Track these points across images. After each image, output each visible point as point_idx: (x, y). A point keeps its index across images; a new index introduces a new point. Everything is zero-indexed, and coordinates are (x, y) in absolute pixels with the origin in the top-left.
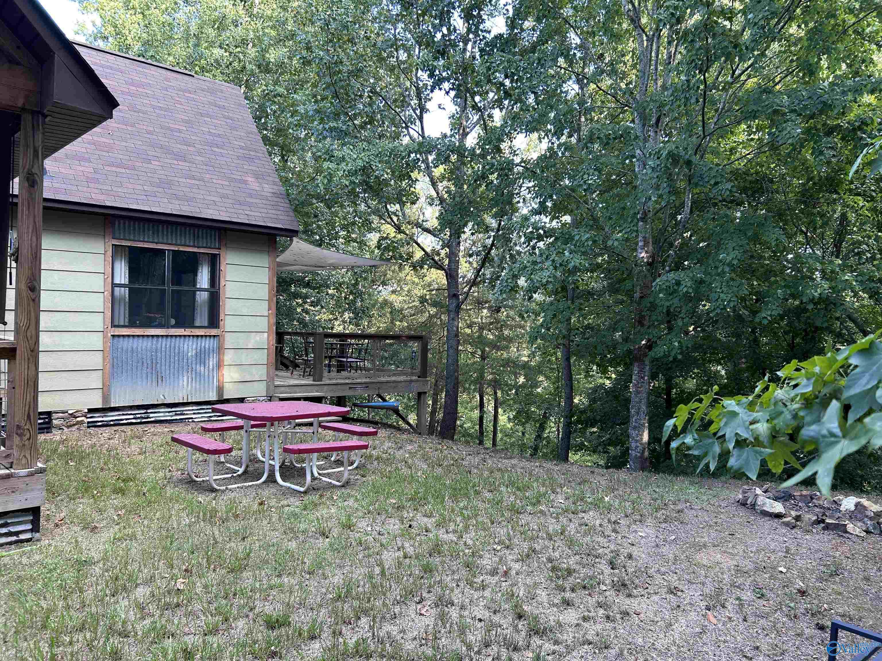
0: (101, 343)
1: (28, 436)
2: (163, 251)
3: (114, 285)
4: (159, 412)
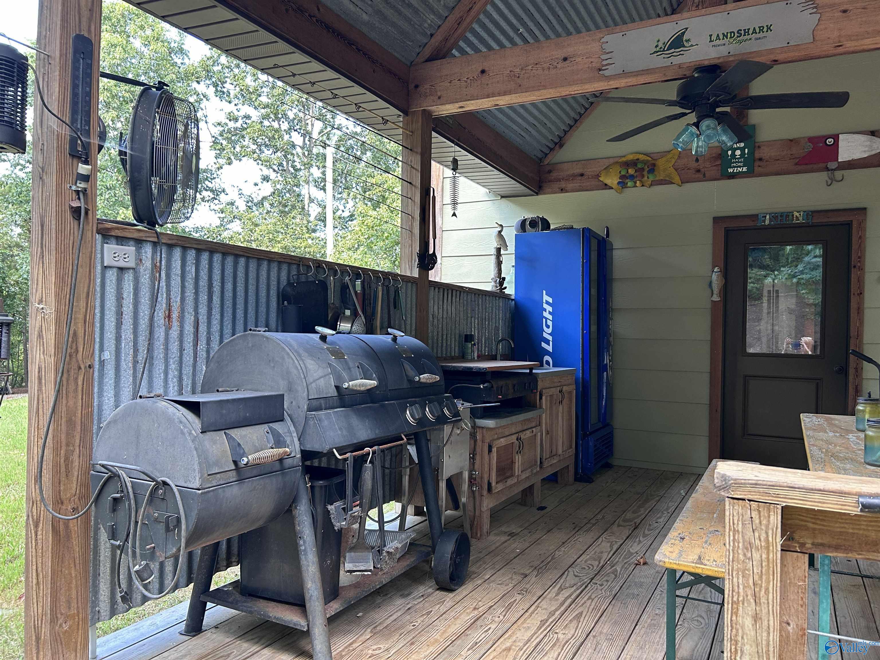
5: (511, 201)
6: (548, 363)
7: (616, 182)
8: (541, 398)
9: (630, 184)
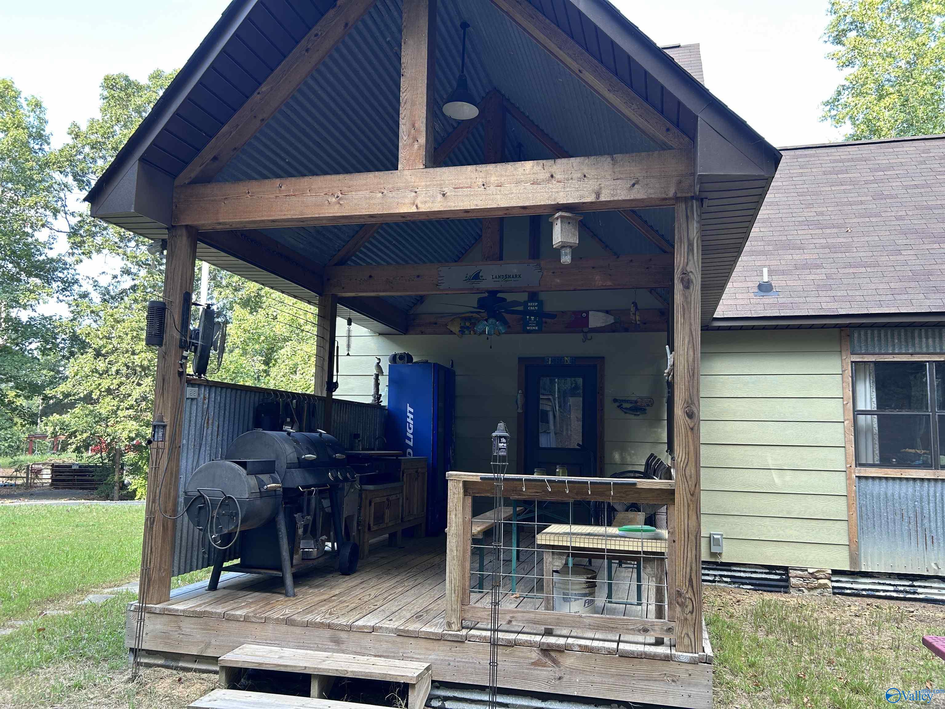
0: (844, 484)
1: (690, 607)
2: (921, 365)
3: (857, 413)
4: (931, 587)
5: (384, 338)
6: (410, 454)
7: (458, 330)
8: (403, 475)
9: (467, 332)
